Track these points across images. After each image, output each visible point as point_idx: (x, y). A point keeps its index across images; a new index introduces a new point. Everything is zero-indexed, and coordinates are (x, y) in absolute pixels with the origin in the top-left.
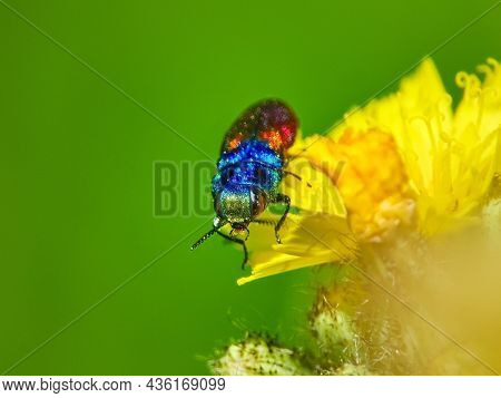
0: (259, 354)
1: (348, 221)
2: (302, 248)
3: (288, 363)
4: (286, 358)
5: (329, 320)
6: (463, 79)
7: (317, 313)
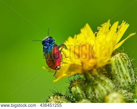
0: (58, 98)
1: (82, 66)
2: (69, 72)
3: (65, 100)
4: (64, 98)
5: (75, 89)
6: (99, 28)
7: (72, 87)
